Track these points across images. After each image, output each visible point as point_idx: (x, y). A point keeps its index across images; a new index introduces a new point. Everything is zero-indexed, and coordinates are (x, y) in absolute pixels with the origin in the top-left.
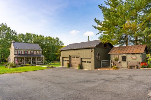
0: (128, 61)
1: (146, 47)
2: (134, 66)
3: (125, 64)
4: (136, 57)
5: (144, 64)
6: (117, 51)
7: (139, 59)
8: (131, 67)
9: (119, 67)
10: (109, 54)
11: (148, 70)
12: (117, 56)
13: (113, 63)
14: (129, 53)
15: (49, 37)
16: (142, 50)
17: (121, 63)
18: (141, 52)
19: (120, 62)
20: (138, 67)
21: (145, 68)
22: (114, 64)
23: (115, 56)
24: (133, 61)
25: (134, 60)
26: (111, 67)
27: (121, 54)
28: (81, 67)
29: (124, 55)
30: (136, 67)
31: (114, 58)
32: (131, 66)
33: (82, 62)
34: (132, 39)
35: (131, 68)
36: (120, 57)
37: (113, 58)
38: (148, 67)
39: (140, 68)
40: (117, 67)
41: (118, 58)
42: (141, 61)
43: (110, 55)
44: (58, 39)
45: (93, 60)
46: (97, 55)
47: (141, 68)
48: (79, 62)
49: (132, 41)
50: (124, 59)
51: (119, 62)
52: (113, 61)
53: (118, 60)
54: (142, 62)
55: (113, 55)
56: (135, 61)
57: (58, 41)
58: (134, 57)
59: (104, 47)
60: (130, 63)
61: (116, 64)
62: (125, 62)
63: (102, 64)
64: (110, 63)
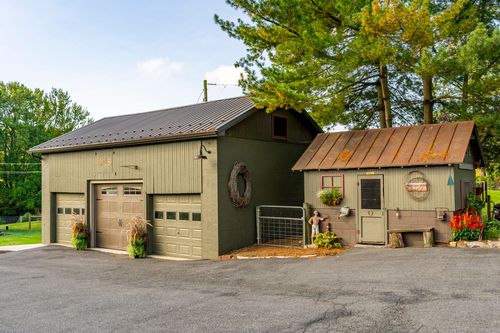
0: (391, 206)
1: (474, 133)
2: (420, 233)
3: (373, 226)
4: (428, 185)
5: (465, 220)
6: (335, 152)
7: (443, 193)
8: (407, 238)
9: (346, 237)
10: (294, 168)
11: (486, 251)
12: (338, 182)
13: (315, 219)
14: (395, 164)
15: (13, 87)
16: (458, 152)
17: (357, 219)
18: (449, 161)
19: (351, 214)
20: (436, 241)
21: (470, 239)
22: (320, 223)
23: (328, 182)
24: (415, 205)
25: (419, 200)
26: (308, 242)
27: (356, 169)
28: (148, 243)
29: (370, 175)
30: (427, 236)
31: (320, 193)
32: (403, 234)
33: (153, 214)
34: (410, 95)
35: (406, 244)
36: (351, 186)
37: (315, 191)
38: (485, 237)
39: (446, 245)
40: (337, 240)
41: (341, 191)
42: (451, 206)
43: (300, 175)
44: (63, 97)
45: (209, 204)
46: (234, 174)
47: (453, 244)
48: (138, 217)
49: (407, 105)
50: (371, 195)
51: (344, 211)
52: (320, 206)
53: (340, 201)
54: (456, 213)
55: (317, 178)
56: (423, 206)
57: (62, 106)
58: (419, 186)
59: (276, 134)
60: (400, 217)
61: (333, 226)
62: (377, 213)
63: (264, 223)
64: (303, 219)
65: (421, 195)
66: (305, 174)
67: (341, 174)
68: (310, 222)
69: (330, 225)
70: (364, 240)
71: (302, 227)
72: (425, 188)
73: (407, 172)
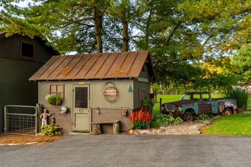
2: (111, 125)
3: (83, 120)
4: (117, 92)
6: (60, 69)
8: (103, 128)
10: (30, 79)
11: (150, 137)
12: (60, 89)
13: (44, 115)
14: (97, 77)
16: (136, 70)
17: (72, 115)
19: (68, 111)
20: (121, 130)
23: (54, 89)
24: (109, 105)
25: (112, 102)
26: (38, 131)
27: (71, 80)
29: (81, 84)
30: (116, 126)
31: (48, 97)
32: (101, 125)
35: (103, 132)
36: (68, 91)
37: (45, 95)
38: (152, 126)
39: (127, 132)
40: (58, 130)
41: (62, 95)
42: (131, 106)
43: (35, 84)
47: (131, 131)
49: (114, 41)
50: (82, 98)
51: (64, 109)
53: (61, 102)
54: (134, 111)
55: (48, 85)
56: (114, 106)
58: (111, 92)
59: (23, 55)
60: (99, 113)
61: (57, 120)
62: (85, 111)
63: (10, 117)
64: (35, 115)
65: (113, 98)
66: (39, 83)
67: (62, 83)
68: (40, 117)
69: (54, 119)
70: (77, 129)
71: (35, 120)
72: (115, 94)
73: (104, 82)
